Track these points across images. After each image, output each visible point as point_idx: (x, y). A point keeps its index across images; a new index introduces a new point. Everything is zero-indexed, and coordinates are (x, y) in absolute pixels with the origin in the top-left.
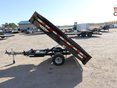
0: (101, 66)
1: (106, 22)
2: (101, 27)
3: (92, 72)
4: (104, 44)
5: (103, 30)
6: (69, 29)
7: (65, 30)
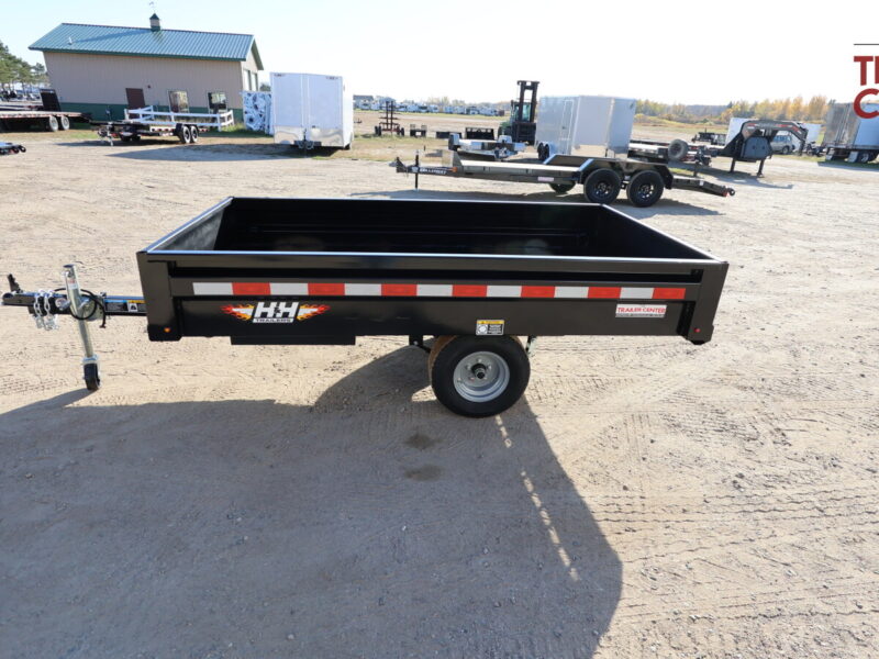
0: (781, 426)
1: (743, 106)
2: (706, 136)
3: (733, 472)
4: (760, 265)
5: (722, 163)
6: (471, 135)
7: (441, 135)
